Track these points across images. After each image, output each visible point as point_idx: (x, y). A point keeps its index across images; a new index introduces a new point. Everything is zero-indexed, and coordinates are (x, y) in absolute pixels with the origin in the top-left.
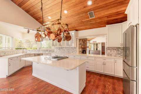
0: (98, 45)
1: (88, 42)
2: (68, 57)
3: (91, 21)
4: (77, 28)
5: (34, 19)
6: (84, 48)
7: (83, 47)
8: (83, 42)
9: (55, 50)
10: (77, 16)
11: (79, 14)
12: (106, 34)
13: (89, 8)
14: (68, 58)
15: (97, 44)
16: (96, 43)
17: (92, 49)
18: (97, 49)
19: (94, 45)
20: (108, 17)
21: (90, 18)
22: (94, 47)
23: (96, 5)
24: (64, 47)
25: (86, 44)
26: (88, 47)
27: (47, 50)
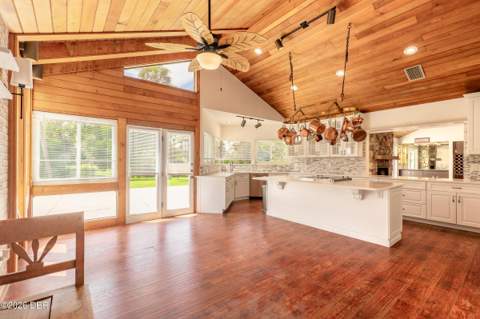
0: (438, 150)
1: (395, 140)
2: (350, 176)
3: (411, 88)
4: (366, 106)
5: (253, 93)
6: (381, 161)
7: (379, 157)
8: (381, 144)
9: (296, 165)
10: (369, 78)
11: (376, 74)
12: (466, 119)
13: (409, 60)
14: (351, 179)
15: (433, 149)
16: (427, 144)
17: (413, 165)
18: (432, 167)
19: (420, 152)
20: (468, 73)
21: (410, 81)
22: (419, 160)
23: (429, 53)
24: (321, 158)
25: (390, 148)
26: (397, 158)
27: (276, 166)
